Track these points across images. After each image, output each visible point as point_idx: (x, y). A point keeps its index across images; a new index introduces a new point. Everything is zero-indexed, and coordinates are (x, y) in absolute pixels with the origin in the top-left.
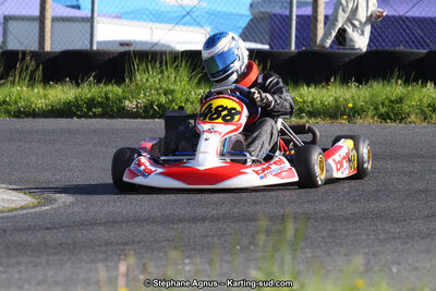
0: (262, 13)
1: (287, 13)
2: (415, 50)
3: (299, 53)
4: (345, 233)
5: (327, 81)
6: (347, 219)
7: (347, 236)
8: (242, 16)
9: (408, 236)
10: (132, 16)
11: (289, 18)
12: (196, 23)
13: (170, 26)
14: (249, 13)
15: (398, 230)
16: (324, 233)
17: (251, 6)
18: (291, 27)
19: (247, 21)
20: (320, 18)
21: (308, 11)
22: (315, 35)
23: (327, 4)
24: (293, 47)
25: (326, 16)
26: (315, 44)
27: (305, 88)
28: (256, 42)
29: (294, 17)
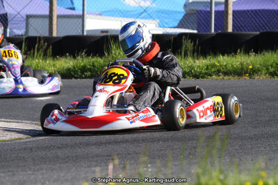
0: (193, 10)
1: (209, 9)
3: (217, 34)
5: (236, 53)
6: (252, 138)
7: (252, 148)
8: (179, 13)
10: (109, 13)
11: (210, 13)
12: (150, 17)
14: (183, 10)
16: (237, 147)
17: (185, 5)
18: (211, 18)
19: (183, 15)
20: (230, 12)
21: (222, 8)
22: (227, 23)
23: (234, 3)
24: (213, 31)
25: (234, 11)
26: (227, 28)
27: (221, 57)
28: (189, 28)
29: (213, 12)
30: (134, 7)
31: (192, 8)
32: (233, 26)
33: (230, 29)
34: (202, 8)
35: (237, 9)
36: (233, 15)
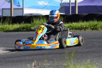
0: (63, 6)
1: (69, 6)
2: (99, 13)
3: (72, 15)
4: (85, 56)
5: (79, 21)
8: (58, 7)
9: (100, 56)
10: (32, 7)
11: (69, 7)
12: (48, 9)
13: (41, 10)
14: (60, 6)
15: (97, 55)
16: (80, 56)
17: (60, 4)
18: (70, 9)
19: (60, 8)
20: (77, 7)
21: (74, 5)
22: (76, 10)
23: (78, 3)
24: (71, 13)
25: (78, 6)
26: (76, 12)
27: (74, 23)
28: (62, 13)
29: (71, 6)
30: (42, 5)
31: (63, 5)
32: (78, 11)
33: (77, 13)
34: (67, 5)
35: (79, 5)
36: (78, 8)
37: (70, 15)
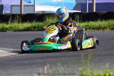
0: (79, 3)
1: (86, 2)
3: (89, 13)
5: (97, 20)
6: (104, 55)
7: (104, 60)
8: (74, 4)
10: (45, 4)
11: (86, 4)
12: (62, 6)
13: (55, 7)
14: (75, 3)
16: (98, 59)
17: (76, 1)
18: (87, 6)
19: (75, 5)
21: (91, 2)
22: (93, 8)
24: (87, 11)
25: (96, 3)
26: (93, 10)
27: (91, 22)
28: (78, 10)
29: (88, 3)
30: (55, 2)
32: (96, 9)
33: (95, 11)
34: (83, 2)
35: (97, 2)
36: (96, 5)
37: (87, 13)
